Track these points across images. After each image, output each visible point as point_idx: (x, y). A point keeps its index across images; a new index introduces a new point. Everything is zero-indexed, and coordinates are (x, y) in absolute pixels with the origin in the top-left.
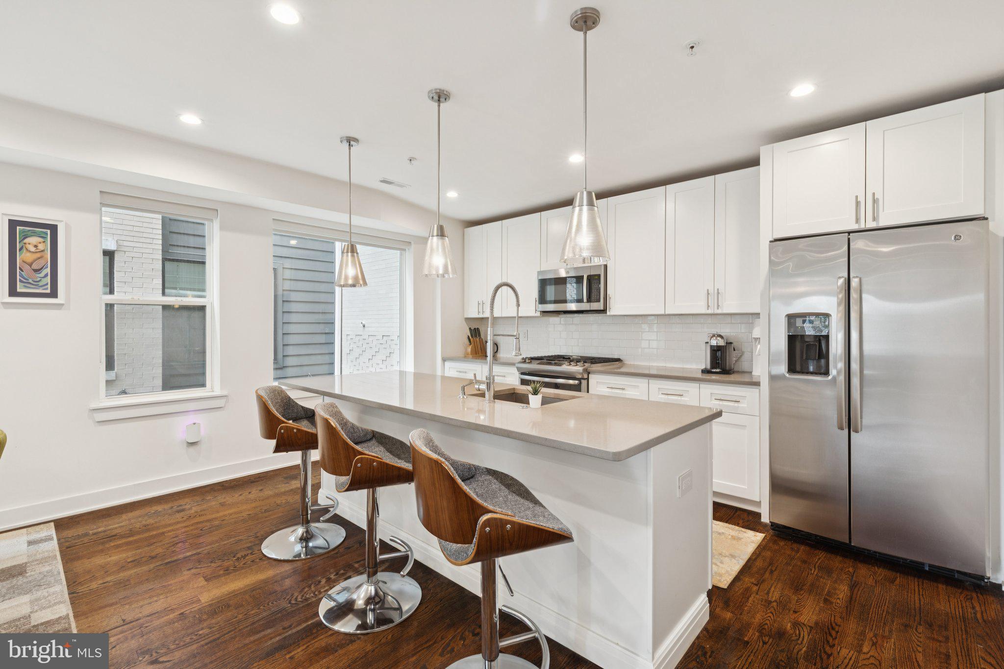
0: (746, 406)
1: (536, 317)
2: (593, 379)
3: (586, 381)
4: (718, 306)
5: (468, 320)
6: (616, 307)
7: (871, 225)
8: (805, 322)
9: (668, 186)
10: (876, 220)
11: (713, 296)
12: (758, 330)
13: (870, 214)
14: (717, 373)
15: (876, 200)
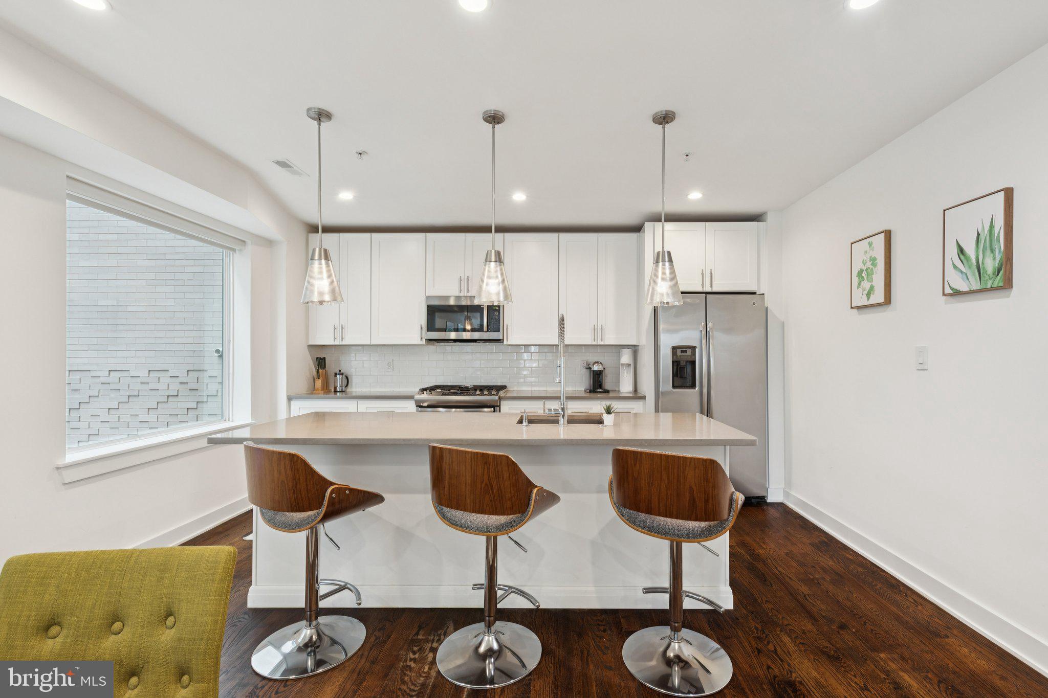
2: (506, 405)
3: (499, 408)
5: (311, 347)
6: (515, 336)
7: (709, 289)
8: (682, 352)
9: (560, 234)
10: (711, 287)
11: (598, 330)
12: (626, 358)
13: (708, 282)
14: (601, 392)
15: (711, 274)
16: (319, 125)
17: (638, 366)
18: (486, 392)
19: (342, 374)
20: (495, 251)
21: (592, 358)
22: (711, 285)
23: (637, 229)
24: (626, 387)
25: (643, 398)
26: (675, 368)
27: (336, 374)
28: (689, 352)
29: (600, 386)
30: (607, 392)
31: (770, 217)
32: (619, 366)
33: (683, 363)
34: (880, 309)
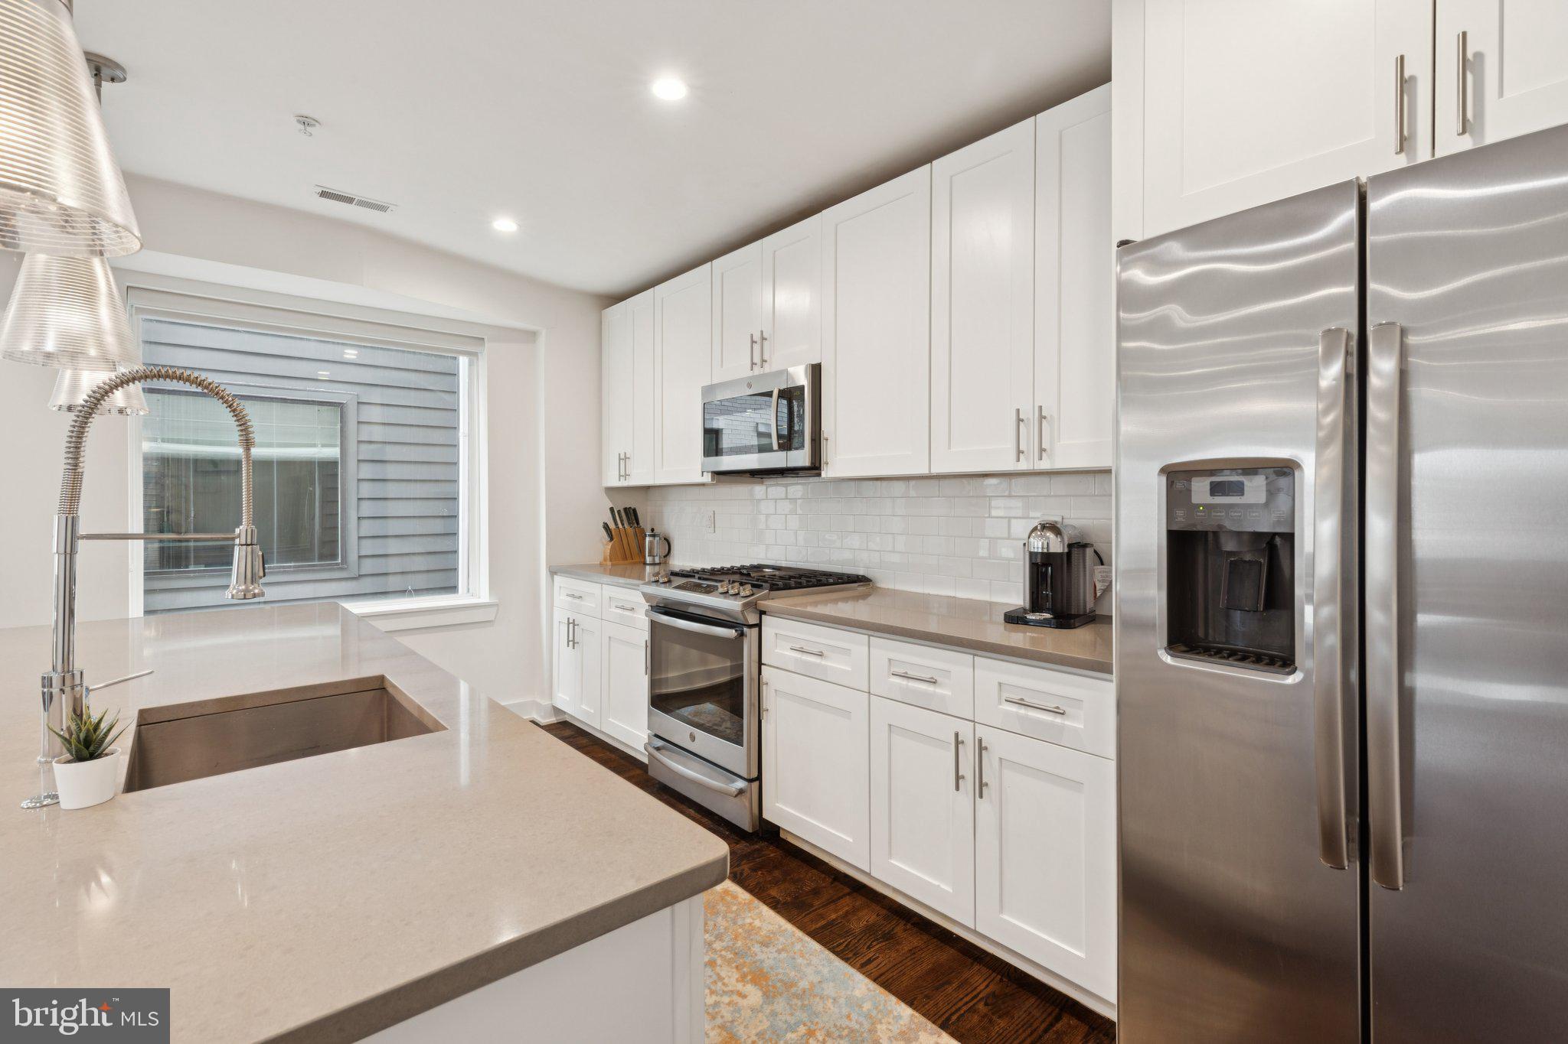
0: (1082, 726)
1: (703, 485)
2: (770, 625)
3: (755, 630)
4: (1042, 450)
5: (610, 490)
6: (838, 464)
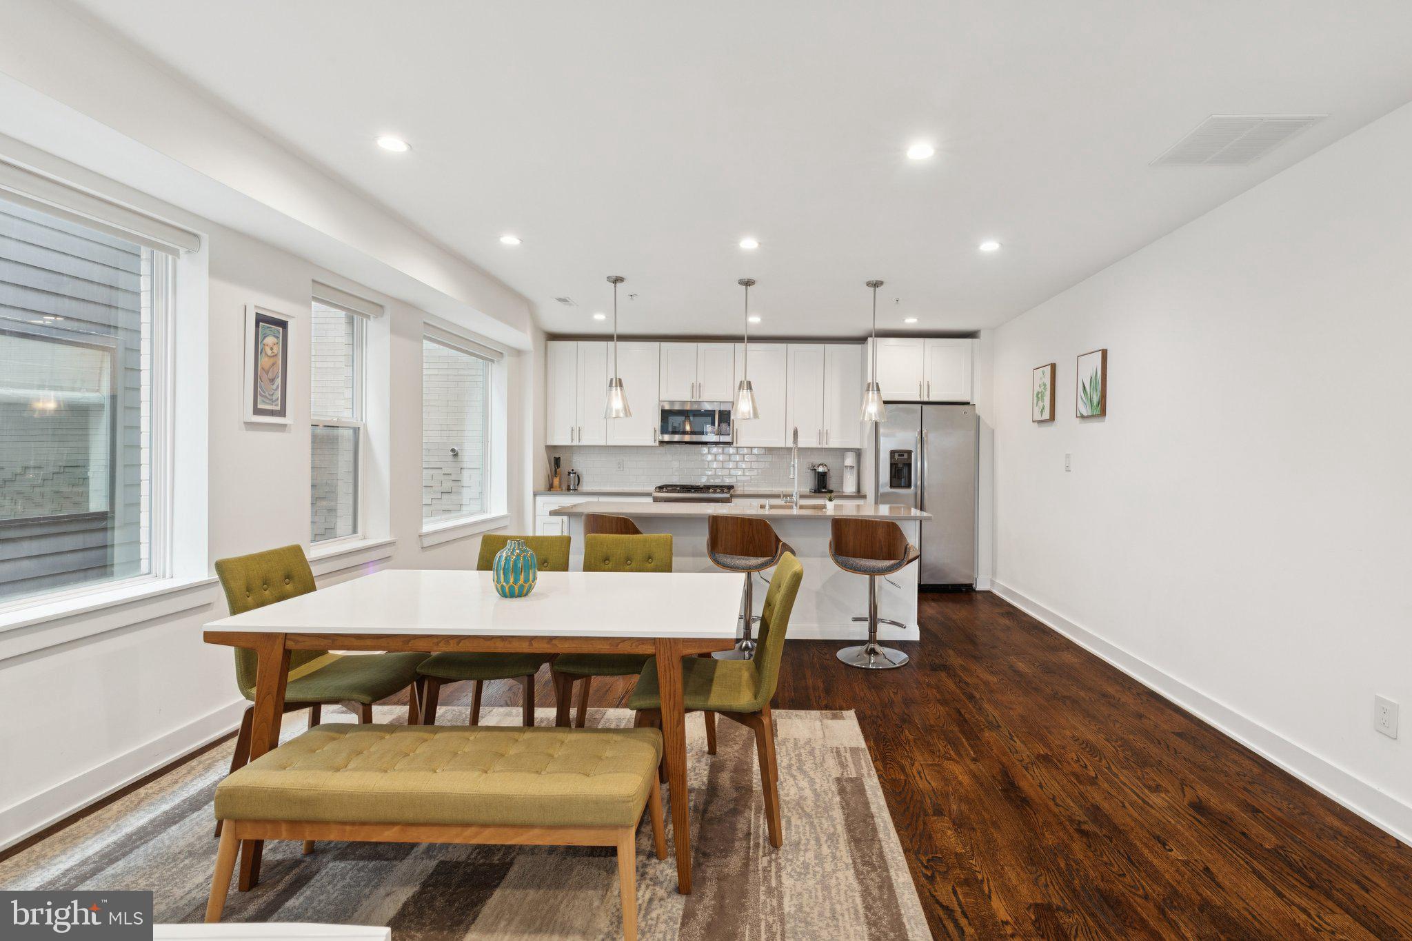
4: (826, 442)
6: (744, 440)
7: (926, 399)
8: (899, 455)
9: (789, 345)
10: (928, 397)
11: (824, 434)
12: (850, 460)
13: (926, 393)
14: (825, 492)
15: (928, 385)
16: (615, 287)
17: (861, 468)
18: (718, 490)
19: (575, 473)
20: (747, 382)
21: (817, 461)
22: (928, 396)
23: (862, 340)
24: (850, 488)
25: (864, 497)
26: (893, 470)
27: (569, 473)
28: (906, 456)
29: (825, 487)
30: (831, 492)
31: (982, 334)
32: (843, 468)
33: (900, 466)
34: (1046, 424)
